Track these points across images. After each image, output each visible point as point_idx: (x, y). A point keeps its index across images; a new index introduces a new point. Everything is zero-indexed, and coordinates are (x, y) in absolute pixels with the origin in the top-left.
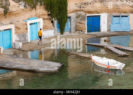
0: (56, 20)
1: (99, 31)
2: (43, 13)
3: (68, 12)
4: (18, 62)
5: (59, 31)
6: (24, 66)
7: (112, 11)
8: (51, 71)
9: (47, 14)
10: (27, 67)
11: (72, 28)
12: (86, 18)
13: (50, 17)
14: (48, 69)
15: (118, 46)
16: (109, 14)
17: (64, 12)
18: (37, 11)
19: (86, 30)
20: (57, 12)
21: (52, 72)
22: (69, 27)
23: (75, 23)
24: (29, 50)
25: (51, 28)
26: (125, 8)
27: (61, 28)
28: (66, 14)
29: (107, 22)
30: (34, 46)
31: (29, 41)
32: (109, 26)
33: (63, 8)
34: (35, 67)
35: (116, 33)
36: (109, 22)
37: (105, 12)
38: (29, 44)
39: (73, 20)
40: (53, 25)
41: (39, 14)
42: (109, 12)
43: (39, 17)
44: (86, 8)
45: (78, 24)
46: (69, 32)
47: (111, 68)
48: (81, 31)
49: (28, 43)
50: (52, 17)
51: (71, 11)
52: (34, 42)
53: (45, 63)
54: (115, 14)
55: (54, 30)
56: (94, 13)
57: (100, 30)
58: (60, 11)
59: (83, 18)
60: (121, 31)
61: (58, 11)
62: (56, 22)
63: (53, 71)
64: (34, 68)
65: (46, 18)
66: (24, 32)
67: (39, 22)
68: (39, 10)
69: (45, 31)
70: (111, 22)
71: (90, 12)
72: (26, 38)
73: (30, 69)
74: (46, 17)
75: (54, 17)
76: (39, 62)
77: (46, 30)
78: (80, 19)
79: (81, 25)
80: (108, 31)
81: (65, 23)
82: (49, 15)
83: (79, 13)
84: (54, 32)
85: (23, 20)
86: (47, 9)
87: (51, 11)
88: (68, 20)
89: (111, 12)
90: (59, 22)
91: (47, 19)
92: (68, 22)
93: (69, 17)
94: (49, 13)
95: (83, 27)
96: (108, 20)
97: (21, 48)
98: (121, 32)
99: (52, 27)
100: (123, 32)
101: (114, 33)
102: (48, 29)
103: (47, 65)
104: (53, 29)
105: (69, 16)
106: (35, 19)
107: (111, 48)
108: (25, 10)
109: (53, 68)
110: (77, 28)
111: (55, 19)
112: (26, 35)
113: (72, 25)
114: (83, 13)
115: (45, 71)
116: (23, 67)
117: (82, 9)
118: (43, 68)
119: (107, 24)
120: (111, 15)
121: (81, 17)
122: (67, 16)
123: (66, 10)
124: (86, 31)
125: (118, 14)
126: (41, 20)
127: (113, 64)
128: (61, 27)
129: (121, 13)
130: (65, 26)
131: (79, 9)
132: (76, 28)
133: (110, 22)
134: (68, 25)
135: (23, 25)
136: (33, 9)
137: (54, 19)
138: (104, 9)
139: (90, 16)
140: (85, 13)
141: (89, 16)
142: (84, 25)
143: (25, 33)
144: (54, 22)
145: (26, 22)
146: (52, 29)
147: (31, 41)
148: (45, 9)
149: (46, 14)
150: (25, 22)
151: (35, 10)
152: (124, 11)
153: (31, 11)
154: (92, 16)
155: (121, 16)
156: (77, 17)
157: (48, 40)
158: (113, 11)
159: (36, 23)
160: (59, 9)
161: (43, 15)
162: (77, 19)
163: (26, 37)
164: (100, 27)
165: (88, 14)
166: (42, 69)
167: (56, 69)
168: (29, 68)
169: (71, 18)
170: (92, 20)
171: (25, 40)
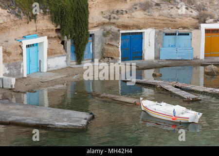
0: (70, 40)
1: (140, 59)
2: (49, 28)
3: (90, 26)
4: (15, 111)
5: (74, 58)
6: (25, 118)
7: (162, 25)
8: (76, 126)
9: (55, 28)
10: (32, 120)
11: (95, 53)
12: (119, 37)
13: (60, 35)
14: (70, 122)
15: (179, 84)
16: (158, 30)
17: (82, 25)
18: (38, 25)
19: (119, 56)
20: (72, 27)
21: (77, 128)
22: (91, 51)
23: (100, 45)
24: (28, 91)
25: (61, 53)
26: (184, 21)
27: (78, 54)
28: (87, 29)
29: (155, 44)
30: (35, 83)
31: (25, 76)
32: (158, 51)
33: (81, 20)
34: (46, 120)
35: (170, 62)
36: (158, 43)
37: (150, 27)
38: (25, 80)
39: (97, 40)
40: (65, 48)
41: (41, 29)
42: (157, 26)
43: (41, 35)
44: (120, 20)
45: (106, 47)
46: (90, 61)
47: (178, 120)
48: (112, 58)
49: (23, 78)
50: (63, 34)
51: (95, 25)
52: (33, 77)
53: (62, 113)
54: (167, 31)
55: (66, 57)
56: (133, 29)
57: (142, 57)
58: (75, 24)
59: (115, 37)
60: (178, 58)
61: (72, 23)
62: (69, 43)
63: (79, 127)
64: (46, 122)
65: (53, 37)
66: (17, 59)
67: (42, 43)
68: (41, 22)
69: (51, 58)
70: (162, 44)
71: (126, 27)
72: (20, 71)
73: (38, 123)
74: (54, 34)
75: (66, 35)
76: (51, 111)
77: (52, 56)
78: (109, 38)
79: (111, 48)
80: (156, 58)
81: (85, 44)
82: (57, 30)
83: (108, 28)
84: (65, 59)
85: (15, 40)
86: (54, 20)
87: (61, 25)
88: (90, 39)
89: (161, 27)
90: (74, 43)
91: (55, 37)
92: (89, 43)
93: (91, 35)
94: (59, 27)
95: (115, 52)
96: (156, 40)
97: (13, 87)
98: (178, 61)
99: (63, 51)
100: (181, 61)
101: (167, 62)
102: (57, 55)
103: (65, 116)
104: (65, 55)
105: (91, 33)
106: (35, 37)
107: (168, 86)
108: (19, 22)
109: (78, 121)
110: (105, 54)
111: (68, 38)
112: (21, 65)
113: (95, 49)
114: (114, 29)
115: (65, 126)
116: (25, 120)
117: (112, 21)
118: (60, 122)
119: (155, 48)
120: (160, 31)
121: (111, 35)
122: (88, 32)
123: (86, 23)
124: (120, 58)
125: (173, 31)
126: (44, 40)
127: (182, 114)
128: (79, 52)
129: (178, 29)
130: (84, 50)
131: (107, 20)
132: (102, 53)
133: (160, 45)
134: (89, 49)
135: (16, 47)
136: (31, 21)
137: (66, 37)
138: (150, 21)
139: (126, 33)
140: (117, 29)
141: (124, 33)
142: (116, 48)
143: (18, 61)
144: (66, 42)
145: (21, 42)
146: (63, 56)
147: (27, 75)
148: (52, 20)
149: (53, 30)
150: (18, 43)
151: (34, 22)
152: (183, 26)
153: (28, 23)
154: (129, 33)
155: (177, 34)
156: (104, 35)
157: (57, 74)
158: (164, 25)
159: (37, 44)
160: (75, 21)
161: (49, 30)
162: (104, 39)
163: (20, 68)
164: (142, 52)
165: (123, 30)
166: (59, 124)
167: (84, 122)
168: (36, 121)
169: (94, 36)
170: (129, 40)
171: (19, 73)
